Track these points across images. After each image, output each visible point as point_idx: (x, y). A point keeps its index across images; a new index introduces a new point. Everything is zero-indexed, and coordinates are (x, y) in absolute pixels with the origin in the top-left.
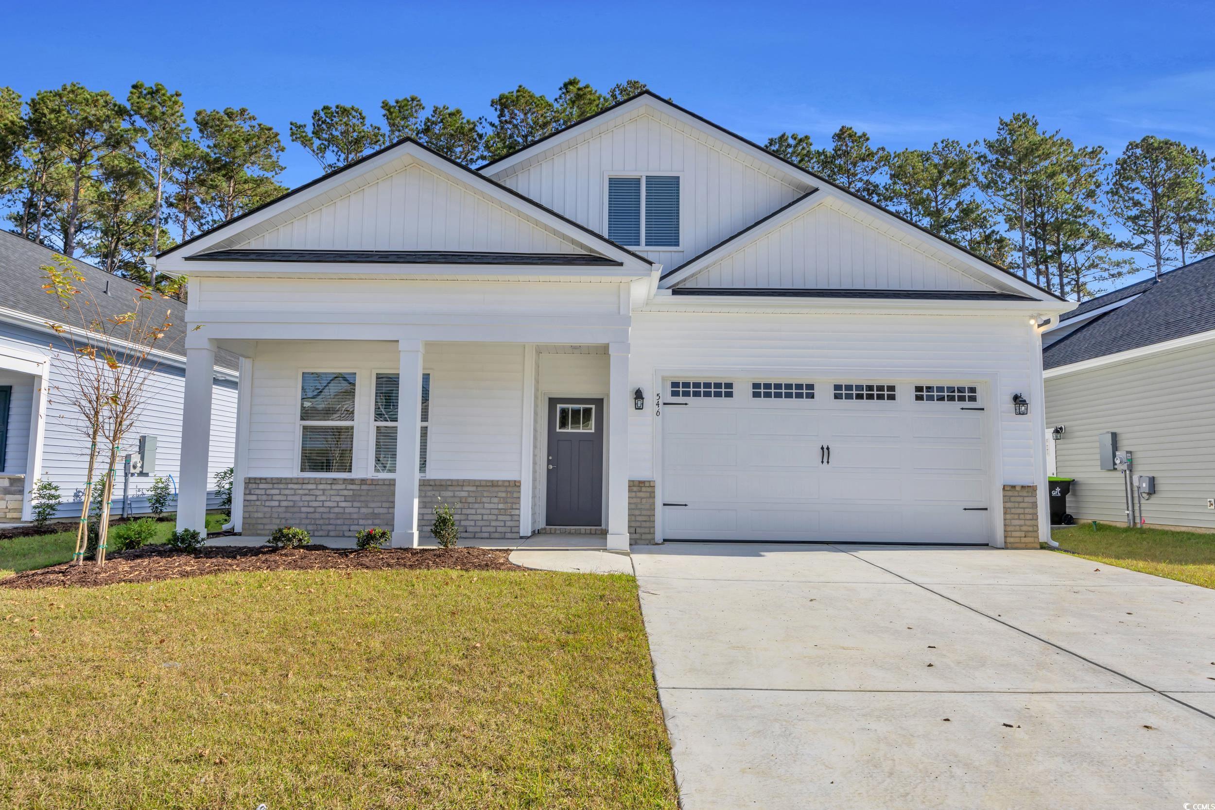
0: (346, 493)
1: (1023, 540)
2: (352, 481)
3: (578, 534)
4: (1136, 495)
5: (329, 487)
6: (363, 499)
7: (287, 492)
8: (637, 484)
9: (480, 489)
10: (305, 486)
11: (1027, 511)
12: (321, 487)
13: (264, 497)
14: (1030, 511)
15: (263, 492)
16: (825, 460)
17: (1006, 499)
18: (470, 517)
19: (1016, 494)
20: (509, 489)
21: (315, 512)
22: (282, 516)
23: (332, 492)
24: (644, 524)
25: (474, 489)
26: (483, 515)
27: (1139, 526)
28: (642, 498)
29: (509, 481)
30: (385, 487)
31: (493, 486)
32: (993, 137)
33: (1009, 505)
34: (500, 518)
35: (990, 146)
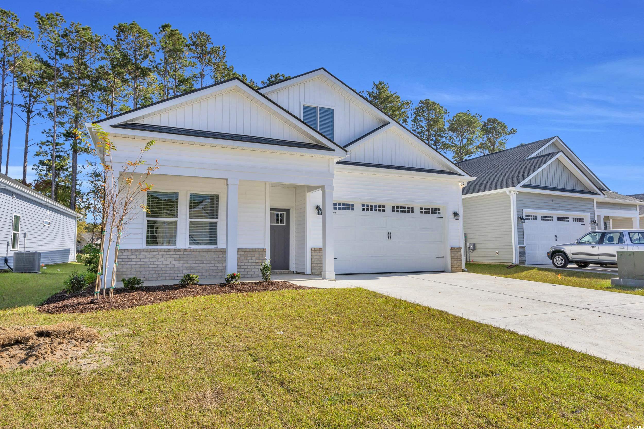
0: (175, 256)
2: (179, 250)
3: (281, 274)
4: (468, 250)
5: (165, 253)
6: (185, 259)
7: (140, 257)
9: (247, 253)
10: (151, 253)
11: (458, 257)
12: (161, 253)
13: (127, 260)
15: (126, 257)
16: (389, 238)
17: (452, 253)
19: (455, 251)
20: (261, 253)
21: (157, 267)
22: (138, 270)
23: (167, 256)
25: (243, 253)
26: (248, 266)
27: (468, 262)
28: (320, 256)
29: (261, 249)
30: (197, 253)
31: (253, 251)
32: (371, 90)
33: (453, 255)
34: (256, 267)
35: (369, 93)
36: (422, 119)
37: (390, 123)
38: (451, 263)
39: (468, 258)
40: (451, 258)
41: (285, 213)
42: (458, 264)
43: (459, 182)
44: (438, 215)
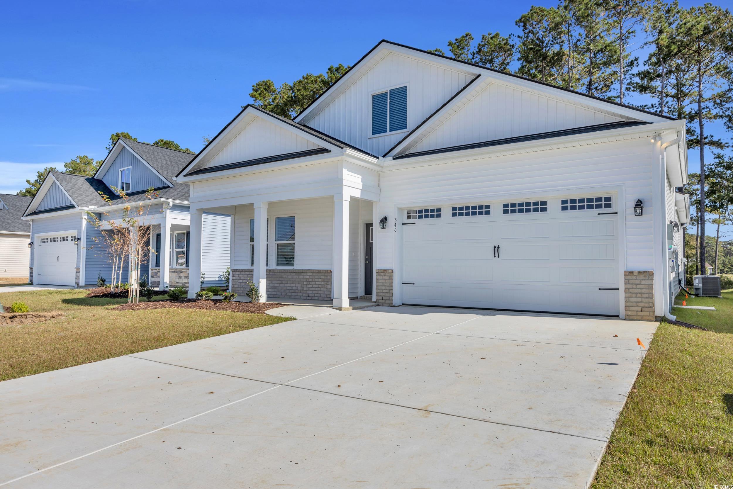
1: (639, 313)
8: (382, 271)
9: (314, 274)
11: (643, 291)
13: (238, 278)
14: (647, 291)
15: (238, 275)
16: (497, 255)
17: (627, 282)
18: (310, 289)
19: (634, 277)
20: (326, 275)
22: (244, 287)
24: (387, 294)
25: (311, 274)
26: (315, 288)
28: (385, 280)
29: (325, 270)
31: (319, 273)
33: (629, 286)
34: (322, 289)
37: (480, 75)
38: (627, 301)
40: (626, 292)
42: (643, 305)
44: (603, 210)
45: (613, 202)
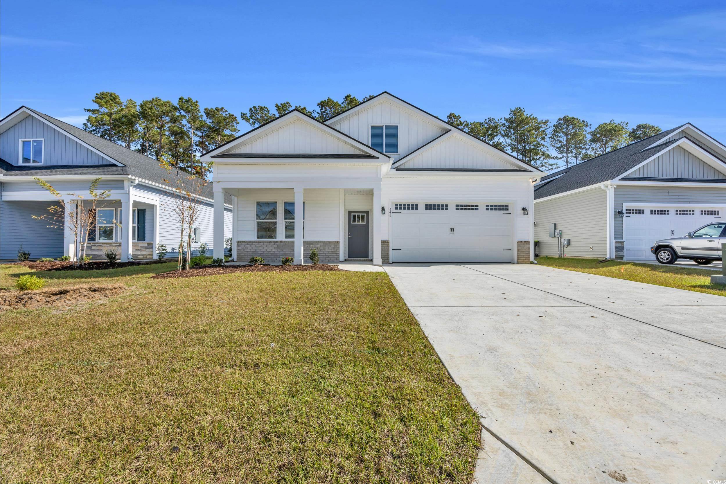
0: (274, 246)
1: (524, 261)
2: (277, 242)
3: (361, 261)
4: (562, 246)
5: (268, 244)
6: (281, 248)
7: (253, 246)
8: (383, 242)
9: (324, 244)
10: (259, 244)
11: (526, 250)
12: (265, 244)
13: (245, 248)
14: (527, 250)
15: (244, 246)
16: (452, 233)
17: (519, 246)
18: (321, 254)
19: (522, 244)
20: (335, 244)
21: (263, 253)
22: (251, 255)
23: (270, 246)
24: (385, 256)
25: (322, 244)
26: (326, 254)
27: (563, 257)
28: (384, 247)
29: (335, 241)
30: (289, 244)
31: (329, 243)
32: (508, 116)
33: (519, 248)
34: (332, 254)
35: (506, 120)
36: (561, 134)
37: (451, 130)
38: (518, 255)
39: (562, 253)
40: (518, 251)
41: (365, 214)
42: (525, 256)
43: (530, 178)
44: (505, 211)
45: (509, 208)
